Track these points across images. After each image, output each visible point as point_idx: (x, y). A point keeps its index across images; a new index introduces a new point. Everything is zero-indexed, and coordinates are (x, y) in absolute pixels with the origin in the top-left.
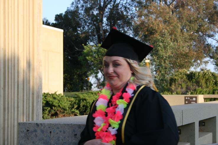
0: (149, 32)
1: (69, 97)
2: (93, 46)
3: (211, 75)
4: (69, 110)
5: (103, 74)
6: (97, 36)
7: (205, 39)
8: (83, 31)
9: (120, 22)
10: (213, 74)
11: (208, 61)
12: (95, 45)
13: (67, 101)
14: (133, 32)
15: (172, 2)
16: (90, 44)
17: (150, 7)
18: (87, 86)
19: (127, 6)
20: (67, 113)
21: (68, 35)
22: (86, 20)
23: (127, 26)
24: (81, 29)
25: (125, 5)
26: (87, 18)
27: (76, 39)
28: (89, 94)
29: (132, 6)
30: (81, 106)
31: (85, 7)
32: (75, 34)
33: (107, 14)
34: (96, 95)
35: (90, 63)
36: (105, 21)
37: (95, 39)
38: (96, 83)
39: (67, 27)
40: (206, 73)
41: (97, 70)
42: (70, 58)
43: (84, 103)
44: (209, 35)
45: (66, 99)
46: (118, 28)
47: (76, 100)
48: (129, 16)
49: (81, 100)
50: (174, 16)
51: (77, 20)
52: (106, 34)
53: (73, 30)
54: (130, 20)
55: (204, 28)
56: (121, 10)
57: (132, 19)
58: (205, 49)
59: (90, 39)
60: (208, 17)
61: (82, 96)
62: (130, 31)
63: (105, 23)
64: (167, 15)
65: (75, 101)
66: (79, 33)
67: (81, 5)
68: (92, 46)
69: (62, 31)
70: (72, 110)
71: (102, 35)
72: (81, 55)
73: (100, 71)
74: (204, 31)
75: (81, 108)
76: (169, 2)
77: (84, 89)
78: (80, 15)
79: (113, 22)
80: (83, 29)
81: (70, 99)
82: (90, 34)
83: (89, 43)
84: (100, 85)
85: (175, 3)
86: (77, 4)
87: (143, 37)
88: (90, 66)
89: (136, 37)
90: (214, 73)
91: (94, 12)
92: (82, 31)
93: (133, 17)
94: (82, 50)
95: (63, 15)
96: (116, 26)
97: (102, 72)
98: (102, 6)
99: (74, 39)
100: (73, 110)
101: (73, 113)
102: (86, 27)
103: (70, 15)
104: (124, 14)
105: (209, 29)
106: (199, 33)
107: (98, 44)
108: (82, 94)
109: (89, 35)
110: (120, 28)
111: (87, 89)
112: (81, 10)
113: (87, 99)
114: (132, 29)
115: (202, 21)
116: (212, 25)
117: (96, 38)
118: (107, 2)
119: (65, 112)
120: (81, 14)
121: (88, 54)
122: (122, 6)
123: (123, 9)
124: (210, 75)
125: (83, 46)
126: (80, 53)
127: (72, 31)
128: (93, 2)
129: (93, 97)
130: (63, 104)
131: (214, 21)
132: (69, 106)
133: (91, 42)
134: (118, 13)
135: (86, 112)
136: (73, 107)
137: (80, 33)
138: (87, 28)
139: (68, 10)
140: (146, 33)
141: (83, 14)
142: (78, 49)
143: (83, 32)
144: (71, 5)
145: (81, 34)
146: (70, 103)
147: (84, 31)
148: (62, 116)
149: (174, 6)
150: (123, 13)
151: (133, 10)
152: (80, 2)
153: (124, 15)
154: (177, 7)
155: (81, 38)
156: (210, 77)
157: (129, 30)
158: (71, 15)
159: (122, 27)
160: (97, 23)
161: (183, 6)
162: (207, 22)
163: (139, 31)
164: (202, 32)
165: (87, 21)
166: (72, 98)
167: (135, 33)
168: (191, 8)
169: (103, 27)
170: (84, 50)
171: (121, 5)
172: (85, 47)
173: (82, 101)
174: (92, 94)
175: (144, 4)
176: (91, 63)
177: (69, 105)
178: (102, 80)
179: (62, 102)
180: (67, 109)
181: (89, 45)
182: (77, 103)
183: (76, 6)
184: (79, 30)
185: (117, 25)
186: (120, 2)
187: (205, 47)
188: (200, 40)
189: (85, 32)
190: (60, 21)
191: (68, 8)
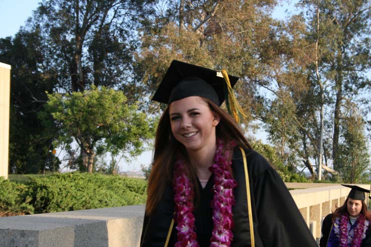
0: (161, 74)
1: (17, 183)
2: (63, 95)
3: (262, 150)
4: (15, 206)
5: (79, 144)
6: (70, 77)
7: (255, 88)
8: (47, 68)
9: (112, 55)
10: (266, 148)
11: (259, 126)
12: (68, 94)
13: (13, 189)
14: (133, 73)
15: (201, 25)
16: (59, 91)
17: (165, 32)
18: (52, 164)
19: (125, 28)
20: (12, 211)
21: (20, 75)
22: (52, 49)
23: (124, 63)
24: (43, 64)
25: (121, 27)
26: (54, 46)
27: (35, 82)
28: (53, 177)
29: (132, 28)
30: (38, 199)
31: (51, 27)
32: (33, 73)
33: (89, 40)
34: (65, 181)
35: (58, 125)
36: (86, 53)
37: (67, 83)
38: (67, 159)
39: (19, 62)
40: (254, 147)
41: (70, 137)
42: (22, 114)
43: (43, 193)
44: (261, 81)
45: (11, 186)
46: (108, 66)
47: (29, 188)
48: (127, 45)
49: (38, 187)
50: (203, 49)
51: (37, 49)
52: (87, 75)
53: (30, 66)
54: (129, 52)
55: (252, 69)
56: (113, 35)
57: (132, 50)
58: (253, 105)
59: (59, 84)
60: (259, 52)
61: (39, 182)
62: (129, 71)
63: (86, 56)
64: (193, 47)
65: (27, 190)
66: (40, 72)
67: (44, 23)
68: (61, 95)
69: (9, 67)
70: (22, 206)
71: (79, 77)
72: (43, 109)
73: (74, 138)
74: (252, 75)
75: (37, 202)
76: (195, 24)
77: (46, 170)
78: (43, 41)
79: (99, 55)
80: (48, 65)
81: (18, 186)
82: (59, 73)
83: (57, 90)
84: (75, 163)
85: (206, 26)
86: (38, 21)
87: (151, 81)
88: (58, 129)
89: (138, 81)
90: (267, 145)
91: (67, 35)
92: (45, 68)
93: (135, 47)
94: (44, 101)
95: (12, 40)
96: (104, 61)
97: (77, 141)
98: (82, 26)
99: (31, 82)
100: (24, 205)
101: (24, 211)
102: (52, 61)
103: (24, 40)
104: (119, 41)
105: (261, 71)
106: (244, 78)
107: (72, 92)
108: (41, 177)
109: (57, 76)
110: (111, 66)
111: (51, 169)
112: (44, 32)
113: (49, 187)
114: (132, 67)
115: (249, 57)
116: (266, 66)
117: (69, 80)
118: (90, 20)
119: (10, 208)
120: (45, 39)
121: (55, 109)
122: (115, 28)
123: (117, 33)
124: (260, 150)
125: (46, 94)
126: (41, 106)
127: (27, 67)
128: (65, 19)
129: (59, 183)
130: (5, 194)
131: (269, 59)
132: (16, 198)
133: (61, 88)
134: (109, 40)
135: (46, 209)
136: (24, 201)
137: (42, 72)
138: (54, 64)
139: (21, 31)
140: (156, 75)
141: (47, 38)
142: (38, 100)
143: (46, 70)
144: (26, 23)
145: (44, 73)
146: (18, 193)
147: (49, 68)
148: (3, 216)
149: (203, 30)
150: (117, 40)
151: (135, 36)
152: (43, 19)
153: (118, 43)
154: (208, 32)
155: (44, 80)
156: (261, 153)
157: (127, 70)
158: (27, 41)
159: (114, 64)
160: (72, 55)
161: (218, 31)
162: (258, 60)
163: (144, 72)
164: (249, 77)
165: (54, 51)
166: (22, 185)
167: (136, 75)
168: (231, 35)
169: (81, 62)
170: (48, 102)
171: (113, 25)
172: (49, 96)
173: (39, 189)
174: (59, 178)
175: (154, 25)
176: (60, 124)
177: (17, 196)
178: (78, 154)
179: (4, 191)
180: (13, 203)
181: (56, 92)
182: (30, 194)
183: (36, 25)
184: (39, 67)
185: (106, 60)
186: (113, 21)
187: (253, 102)
188: (247, 91)
189: (50, 70)
190: (6, 50)
191: (21, 27)
